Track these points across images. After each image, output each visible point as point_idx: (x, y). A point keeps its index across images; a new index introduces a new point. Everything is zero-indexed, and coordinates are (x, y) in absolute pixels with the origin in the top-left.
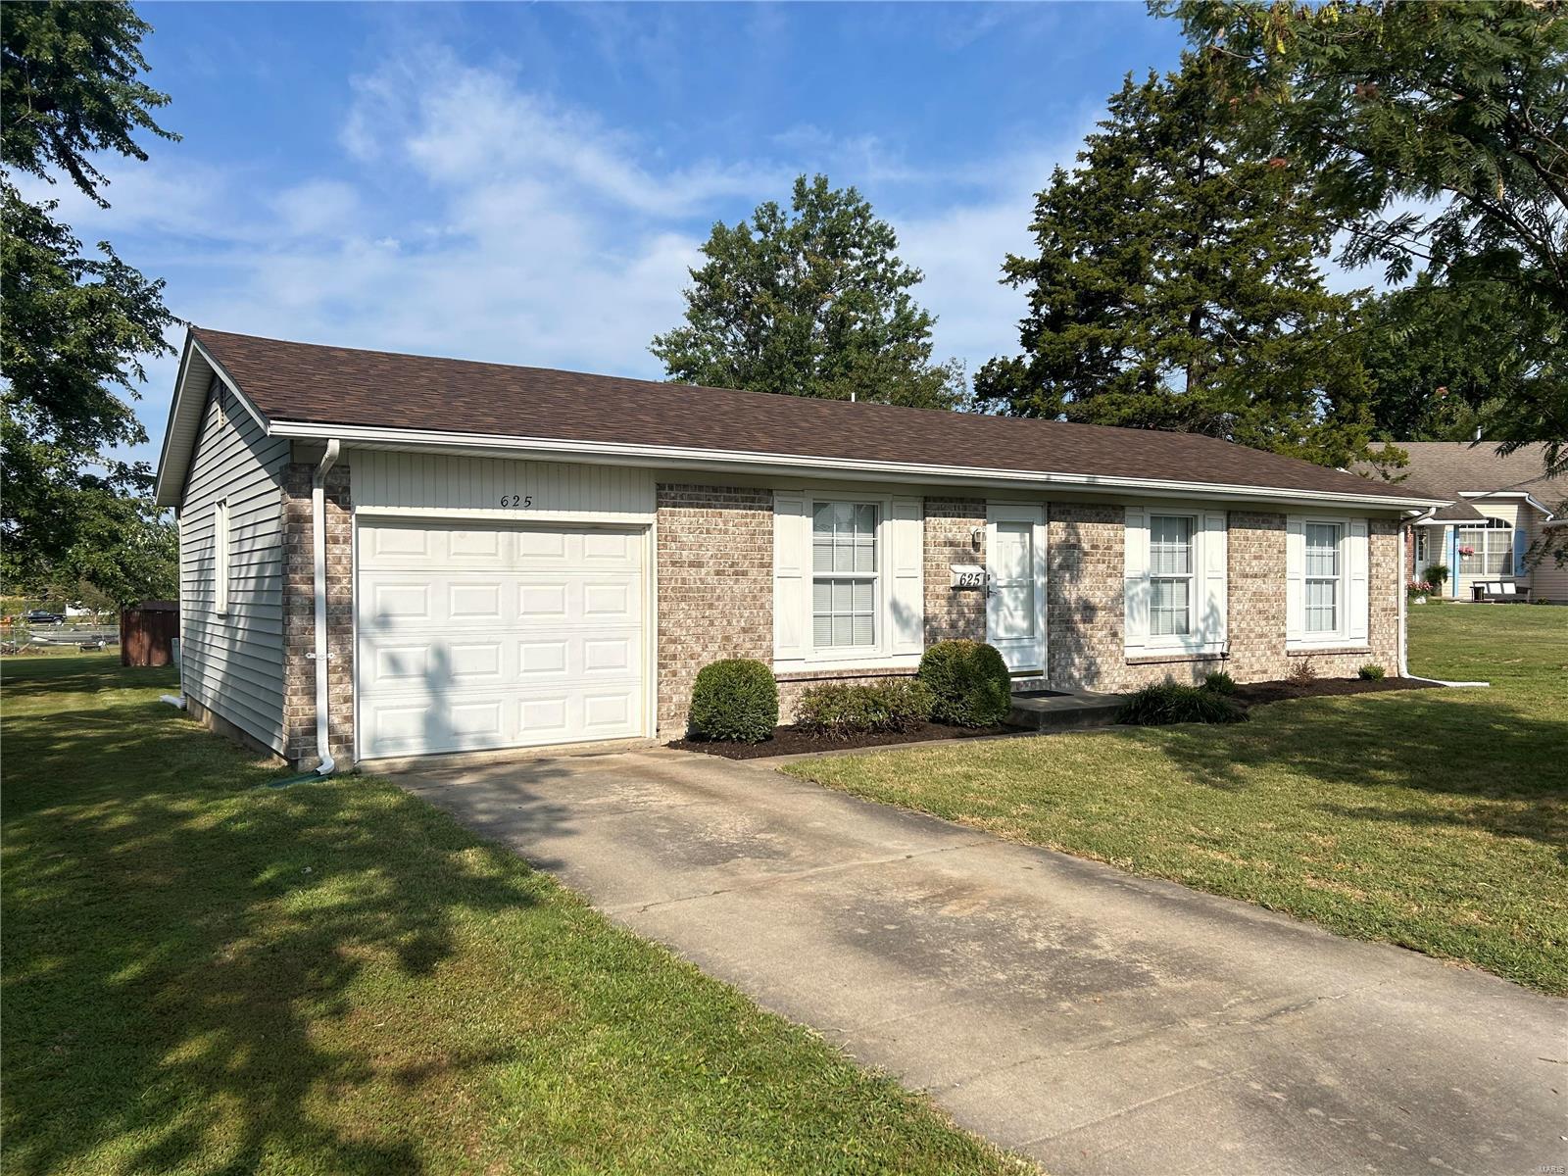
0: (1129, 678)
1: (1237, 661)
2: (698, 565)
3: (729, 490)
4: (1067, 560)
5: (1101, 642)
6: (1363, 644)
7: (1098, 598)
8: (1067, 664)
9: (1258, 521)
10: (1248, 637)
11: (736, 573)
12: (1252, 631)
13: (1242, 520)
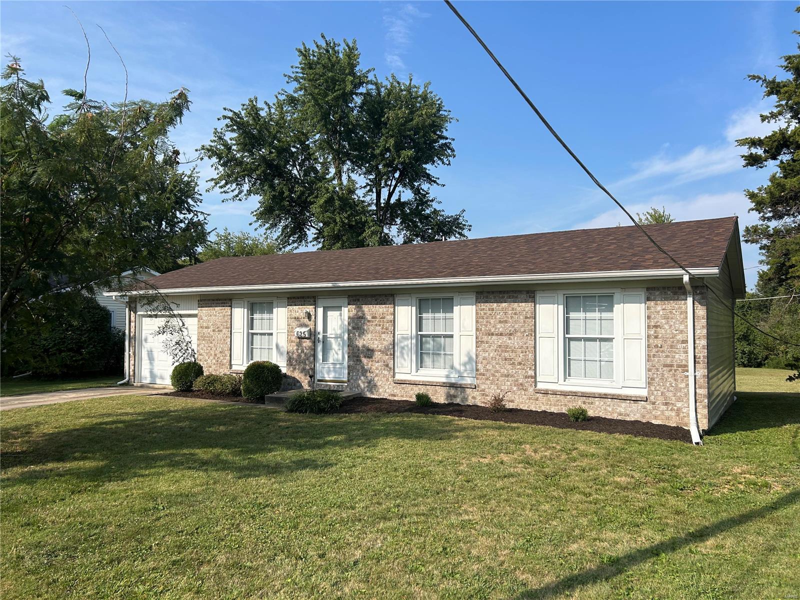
0: (395, 391)
1: (483, 390)
2: (207, 328)
3: (217, 300)
4: (357, 325)
5: (377, 369)
6: (644, 393)
7: (375, 345)
8: (357, 378)
9: (503, 297)
10: (493, 375)
11: (219, 331)
12: (497, 371)
13: (487, 297)
